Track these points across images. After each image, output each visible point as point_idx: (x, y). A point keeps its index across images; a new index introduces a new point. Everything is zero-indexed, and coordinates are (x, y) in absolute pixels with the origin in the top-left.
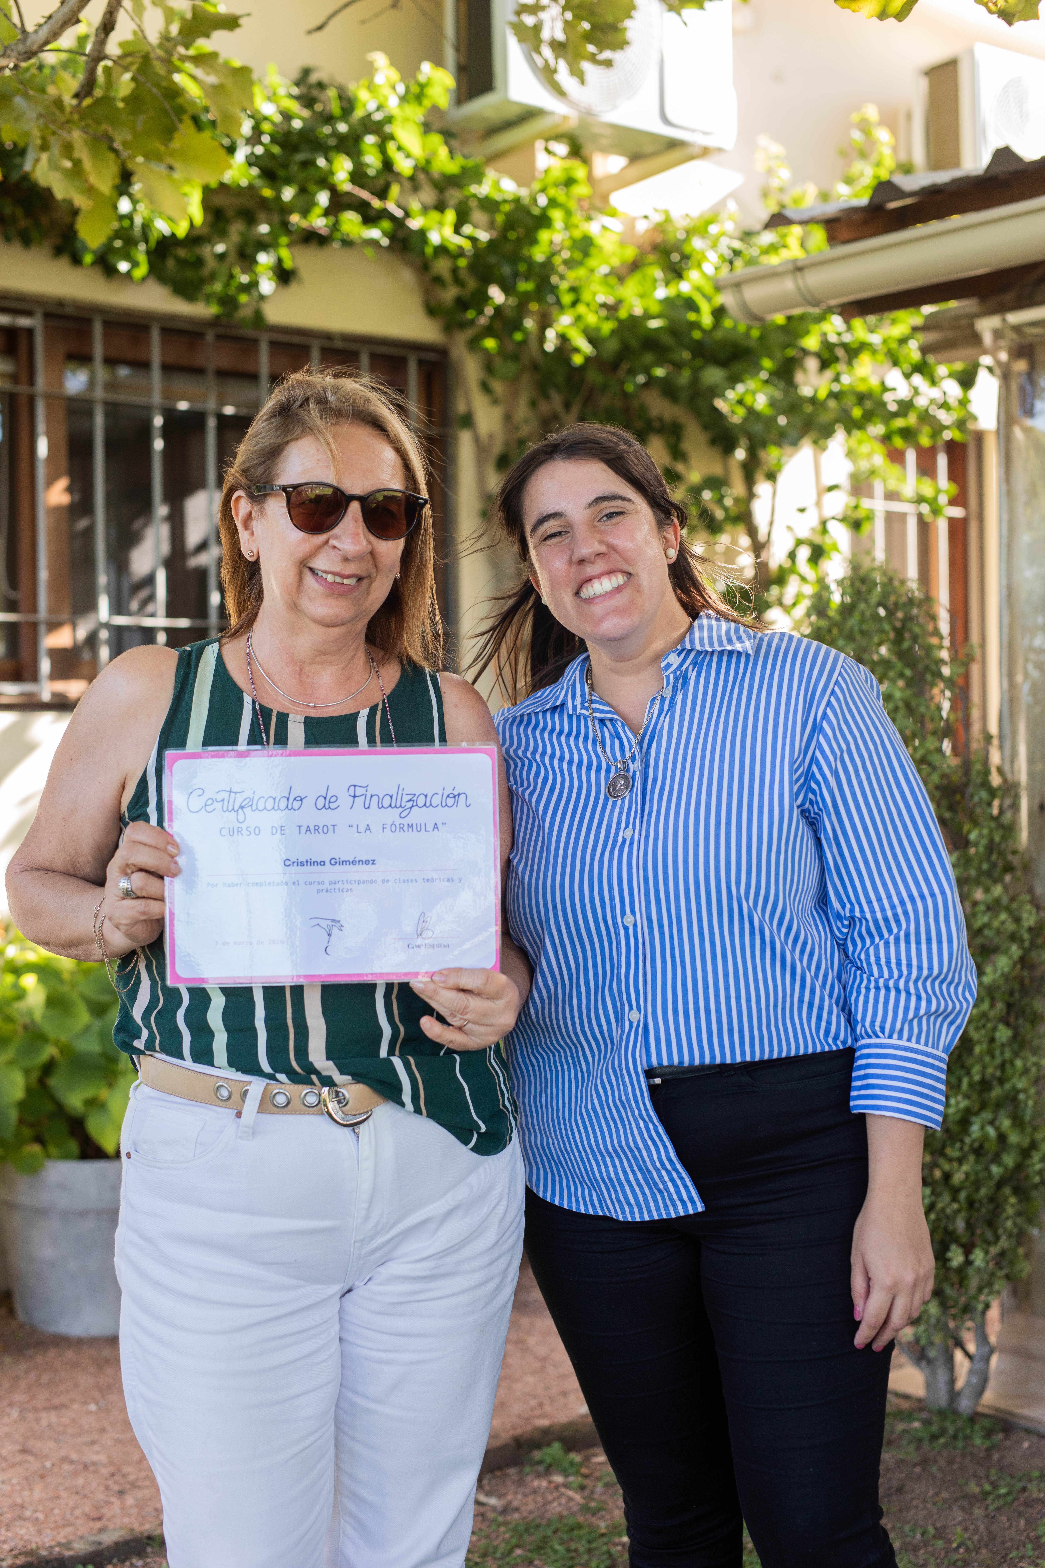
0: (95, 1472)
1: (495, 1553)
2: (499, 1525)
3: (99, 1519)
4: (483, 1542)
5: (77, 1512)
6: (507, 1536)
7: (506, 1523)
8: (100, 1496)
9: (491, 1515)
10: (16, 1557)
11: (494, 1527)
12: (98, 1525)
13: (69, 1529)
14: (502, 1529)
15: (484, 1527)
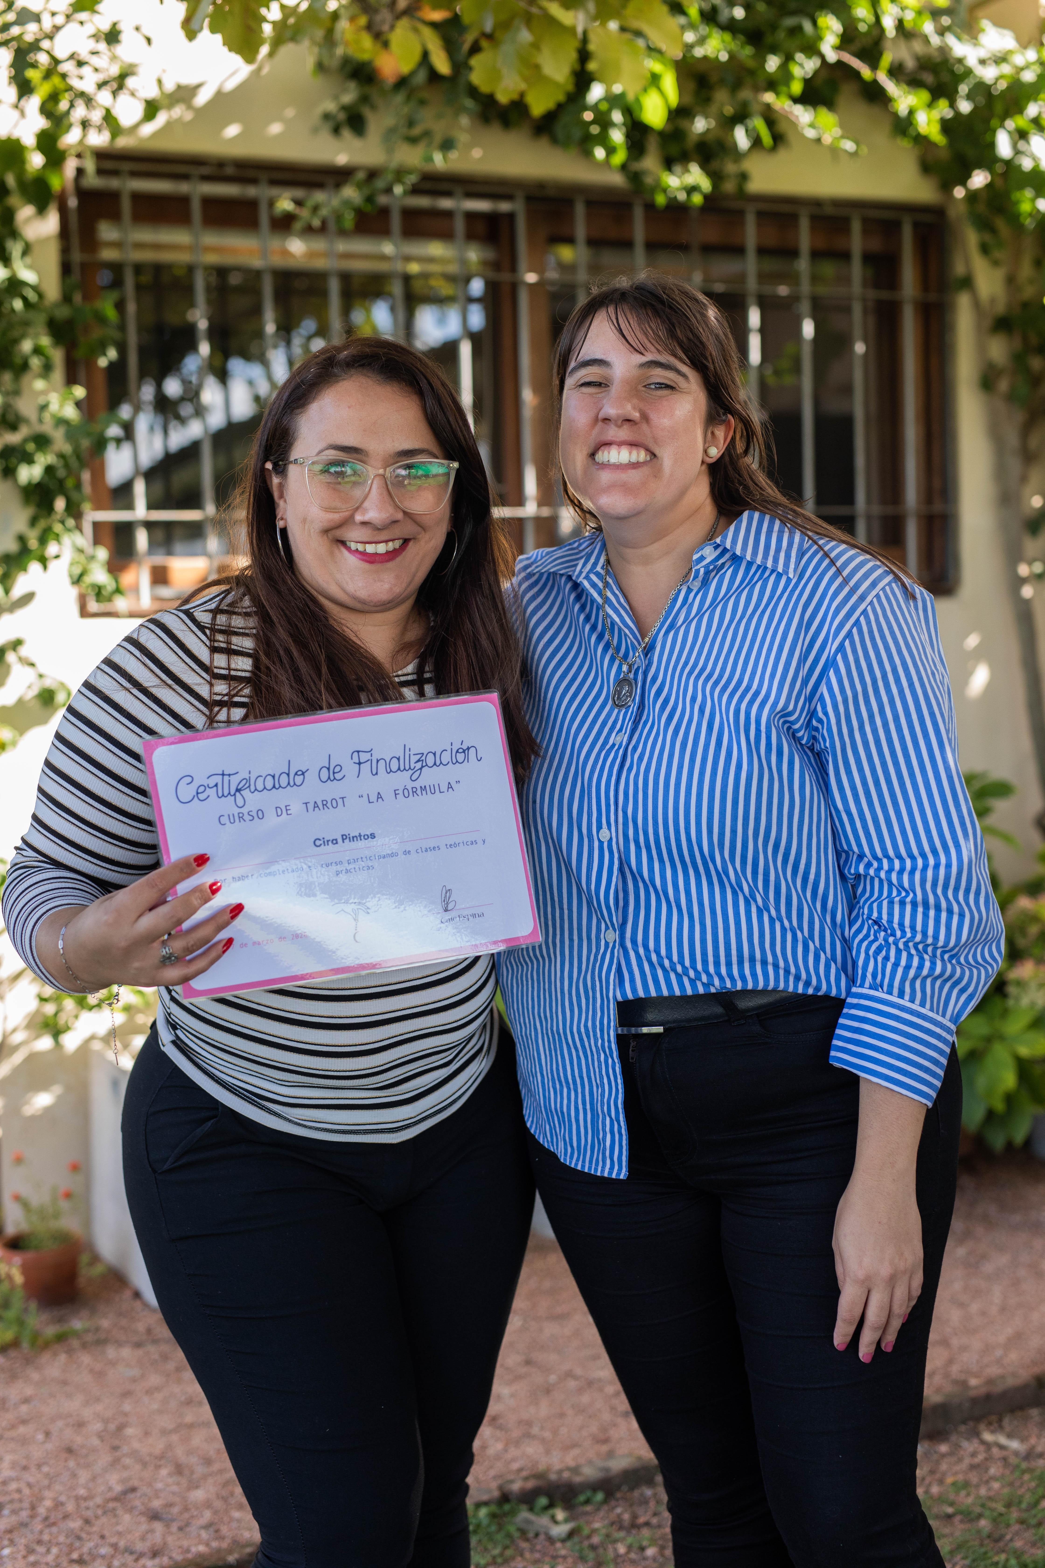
0: (601, 1390)
1: (1020, 1502)
2: (1024, 1472)
3: (606, 1441)
4: (1006, 1491)
5: (585, 1433)
6: (1033, 1484)
7: (1030, 1470)
8: (606, 1416)
9: (1013, 1460)
10: (526, 1479)
11: (1017, 1474)
12: (604, 1448)
13: (576, 1452)
14: (1027, 1477)
15: (1007, 1472)
